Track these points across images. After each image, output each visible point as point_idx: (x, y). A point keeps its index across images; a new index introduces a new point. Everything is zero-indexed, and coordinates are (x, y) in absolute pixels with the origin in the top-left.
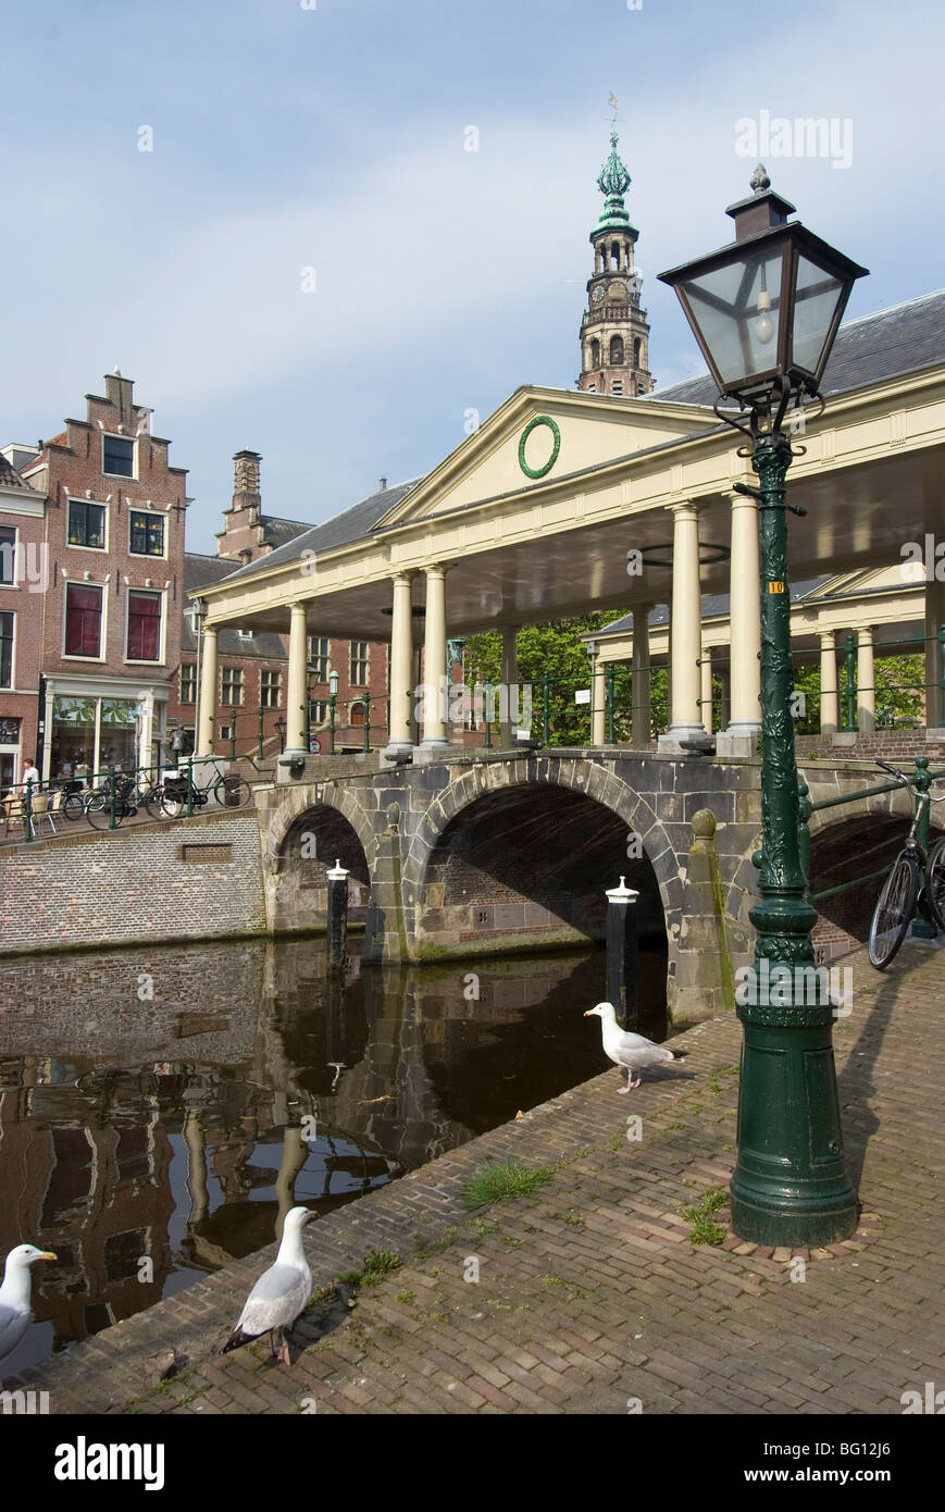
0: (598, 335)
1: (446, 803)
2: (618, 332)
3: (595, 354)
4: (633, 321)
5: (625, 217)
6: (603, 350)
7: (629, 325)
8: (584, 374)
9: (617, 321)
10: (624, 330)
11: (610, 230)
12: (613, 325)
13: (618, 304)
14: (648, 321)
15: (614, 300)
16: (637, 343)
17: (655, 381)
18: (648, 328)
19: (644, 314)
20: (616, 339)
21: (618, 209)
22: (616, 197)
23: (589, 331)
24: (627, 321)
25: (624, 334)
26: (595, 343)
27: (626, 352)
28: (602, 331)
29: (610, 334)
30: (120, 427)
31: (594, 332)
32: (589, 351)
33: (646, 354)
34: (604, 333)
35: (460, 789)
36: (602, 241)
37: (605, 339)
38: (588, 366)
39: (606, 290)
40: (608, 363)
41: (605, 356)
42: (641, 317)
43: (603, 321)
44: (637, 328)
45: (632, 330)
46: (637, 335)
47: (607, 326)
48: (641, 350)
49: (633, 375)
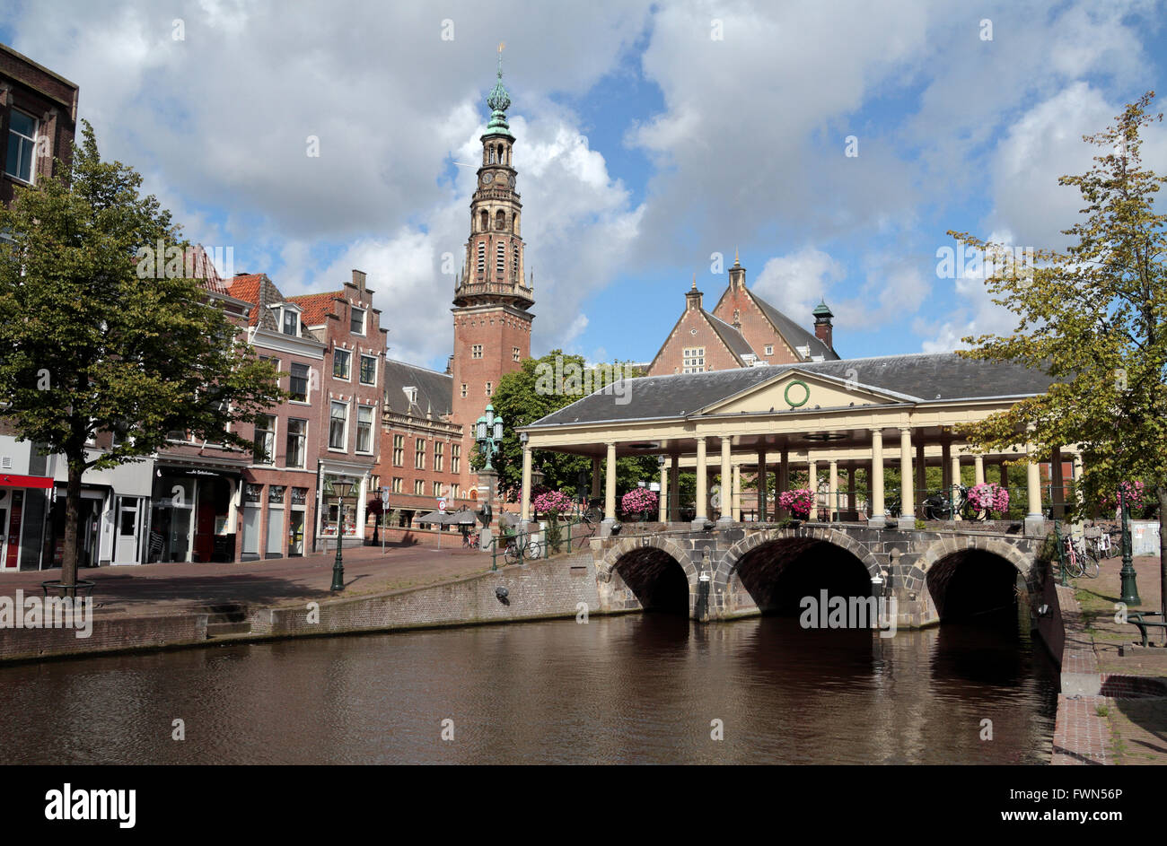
0: (487, 208)
1: (742, 546)
2: (502, 207)
3: (485, 222)
4: (513, 202)
5: (507, 127)
6: (491, 219)
7: (510, 204)
8: (474, 234)
9: (502, 200)
10: (507, 207)
11: (497, 135)
12: (499, 202)
13: (501, 188)
14: (521, 201)
15: (499, 185)
16: (514, 216)
17: (525, 244)
18: (521, 206)
19: (519, 197)
20: (501, 212)
21: (502, 122)
22: (501, 113)
23: (480, 204)
24: (509, 201)
25: (507, 210)
26: (485, 213)
27: (507, 222)
28: (491, 205)
29: (496, 208)
30: (360, 303)
31: (484, 205)
32: (479, 218)
33: (519, 225)
34: (493, 207)
35: (751, 541)
36: (491, 142)
37: (493, 212)
38: (479, 228)
39: (494, 177)
40: (495, 229)
41: (492, 224)
42: (516, 198)
43: (492, 199)
44: (515, 206)
45: (512, 208)
46: (515, 211)
47: (494, 202)
48: (516, 221)
49: (512, 239)
